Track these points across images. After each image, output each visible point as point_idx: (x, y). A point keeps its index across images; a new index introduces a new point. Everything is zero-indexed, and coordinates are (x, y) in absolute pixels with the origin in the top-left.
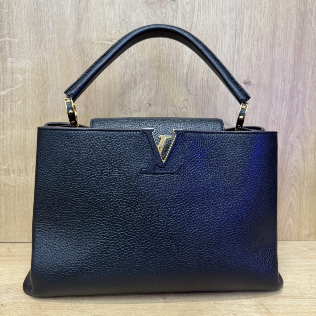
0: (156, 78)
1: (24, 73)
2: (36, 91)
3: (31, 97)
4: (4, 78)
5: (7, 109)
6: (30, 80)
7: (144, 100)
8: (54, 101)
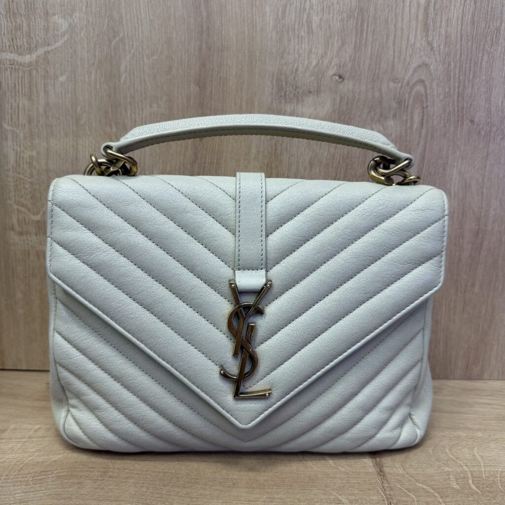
0: (356, 15)
1: (70, 12)
2: (97, 53)
3: (86, 66)
4: (29, 26)
5: (37, 93)
6: (83, 28)
7: (328, 68)
8: (134, 74)
